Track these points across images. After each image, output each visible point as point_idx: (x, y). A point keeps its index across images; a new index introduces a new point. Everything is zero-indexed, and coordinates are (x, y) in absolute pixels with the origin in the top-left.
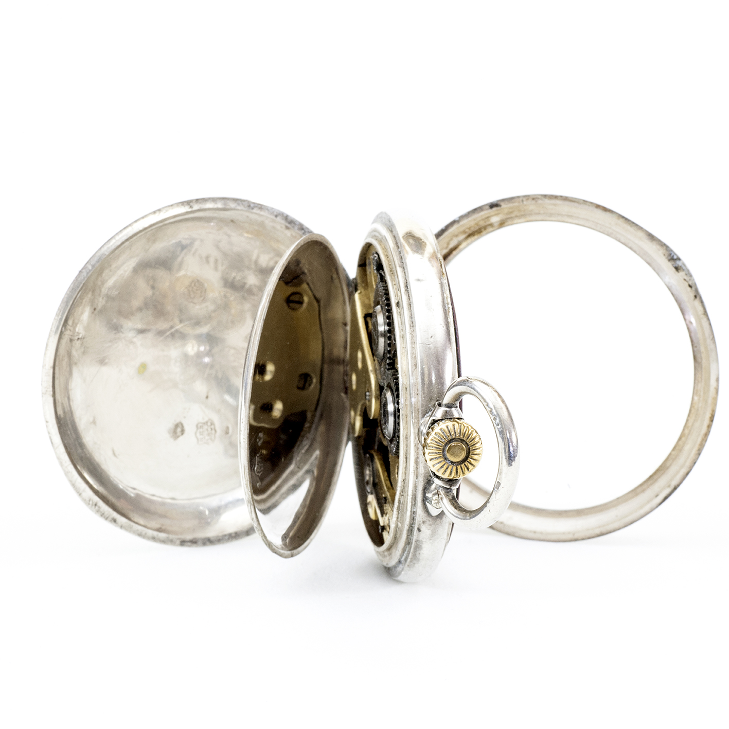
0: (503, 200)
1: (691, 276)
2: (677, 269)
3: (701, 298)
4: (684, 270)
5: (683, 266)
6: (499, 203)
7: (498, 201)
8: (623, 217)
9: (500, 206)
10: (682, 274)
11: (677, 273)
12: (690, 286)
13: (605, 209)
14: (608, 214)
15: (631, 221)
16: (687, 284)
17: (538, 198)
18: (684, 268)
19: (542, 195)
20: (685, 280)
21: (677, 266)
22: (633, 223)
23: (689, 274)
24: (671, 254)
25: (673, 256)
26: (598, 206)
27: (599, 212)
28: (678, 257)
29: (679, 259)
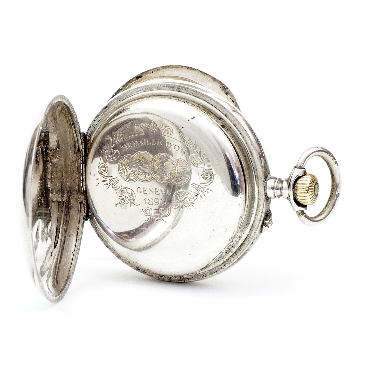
0: (143, 73)
1: (233, 96)
2: (227, 94)
3: (238, 106)
4: (230, 94)
5: (229, 92)
6: (141, 75)
7: (141, 74)
8: (201, 71)
9: (142, 77)
10: (229, 96)
11: (227, 95)
12: (233, 101)
13: (192, 69)
14: (194, 71)
15: (204, 73)
16: (232, 100)
17: (160, 69)
18: (230, 92)
19: (161, 67)
20: (231, 98)
21: (226, 92)
22: (205, 73)
23: (232, 95)
24: (224, 86)
25: (225, 87)
26: (188, 68)
27: (189, 71)
28: (227, 87)
29: (227, 88)
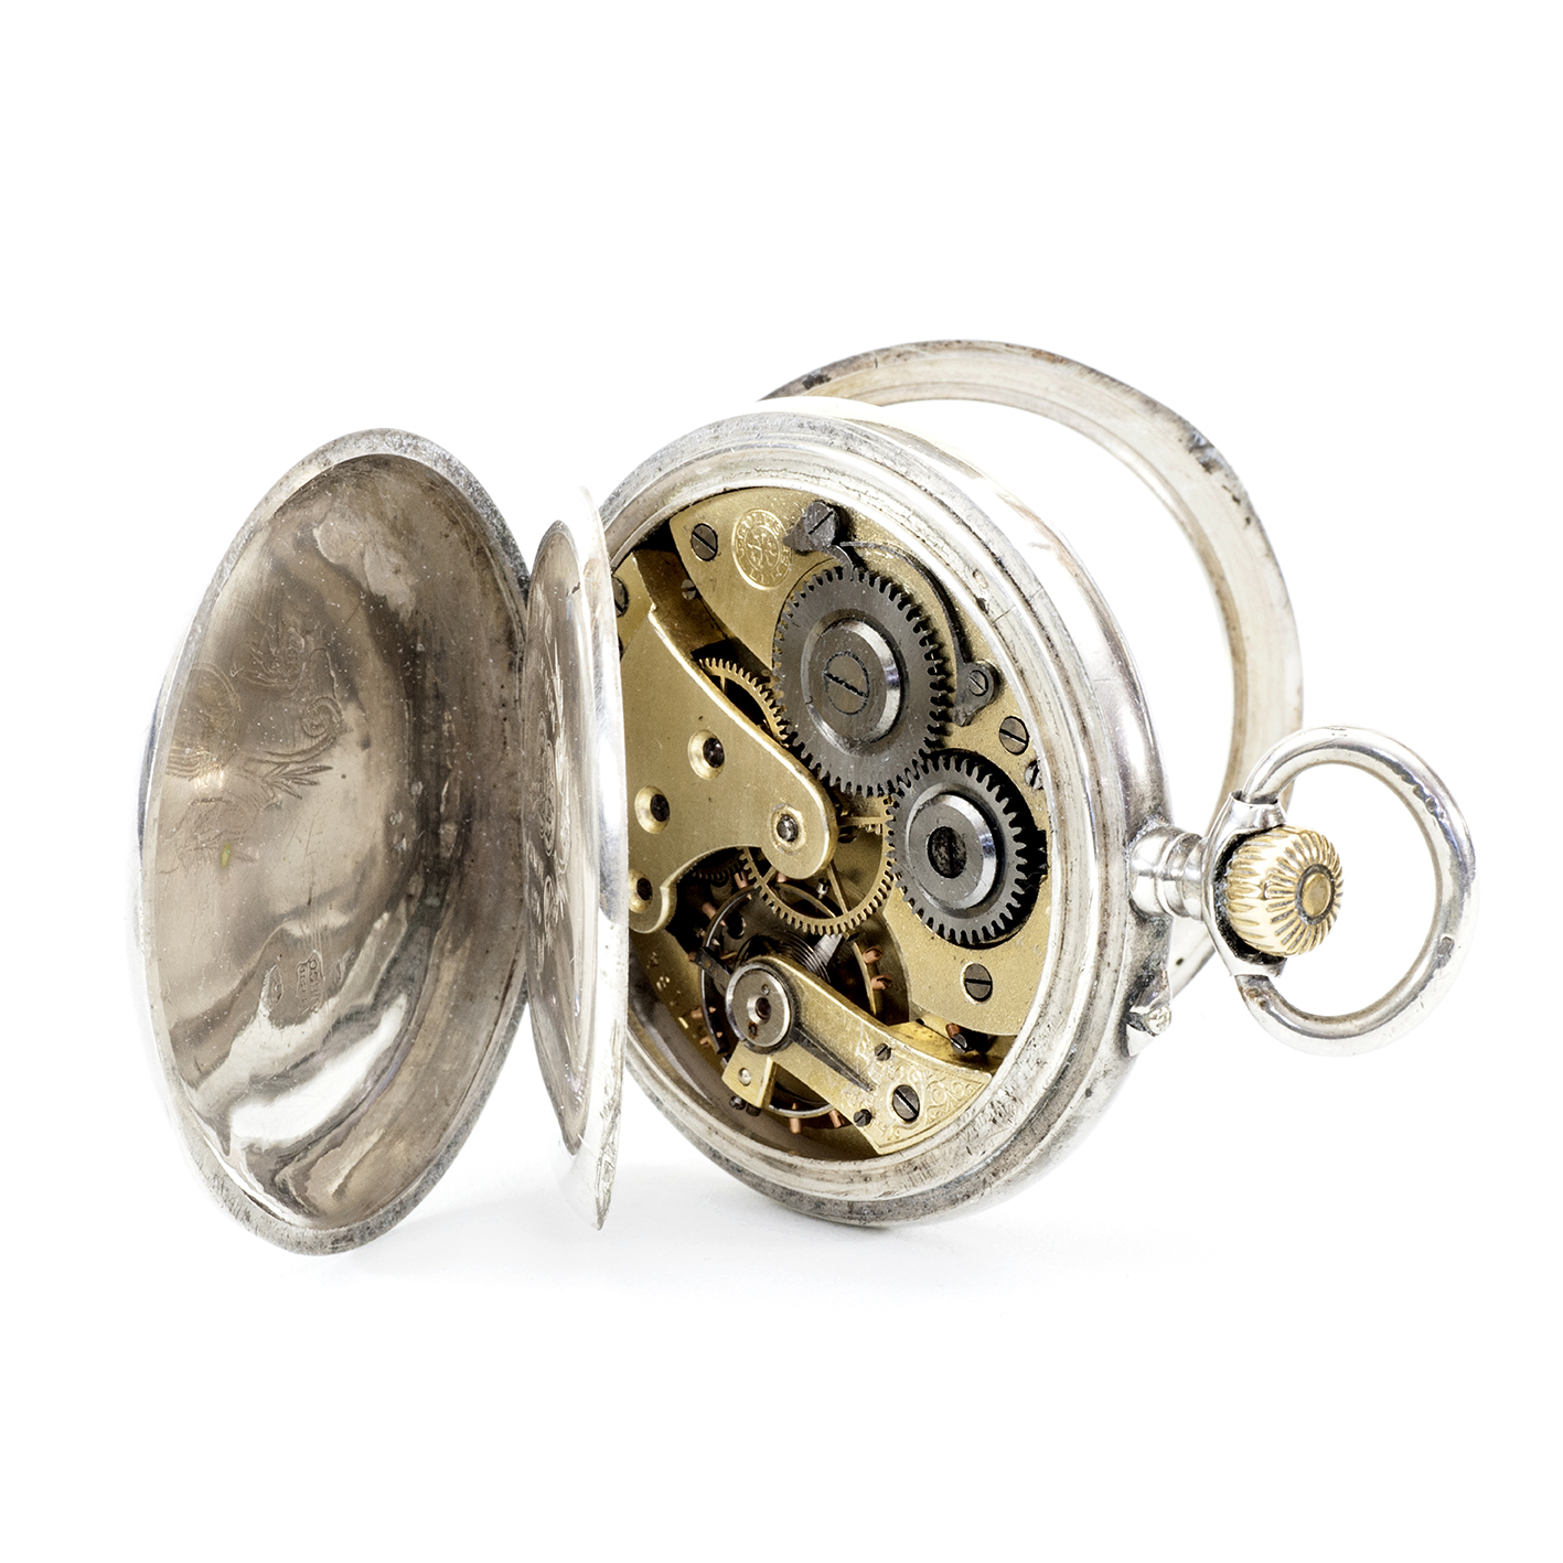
0: (834, 366)
1: (1236, 478)
2: (1208, 466)
3: (1258, 521)
4: (1221, 468)
5: (1219, 459)
6: (825, 373)
7: (823, 369)
8: (1092, 371)
9: (828, 380)
10: (1217, 477)
11: (1207, 474)
12: (1236, 500)
13: (1053, 359)
14: (1060, 368)
15: (1107, 376)
16: (1228, 496)
17: (910, 352)
18: (1222, 463)
19: (917, 345)
20: (1225, 487)
21: (1207, 459)
22: (1113, 380)
23: (1231, 475)
24: (1194, 436)
25: (1199, 440)
26: (1037, 354)
27: (1042, 365)
28: (1208, 441)
29: (1209, 445)
